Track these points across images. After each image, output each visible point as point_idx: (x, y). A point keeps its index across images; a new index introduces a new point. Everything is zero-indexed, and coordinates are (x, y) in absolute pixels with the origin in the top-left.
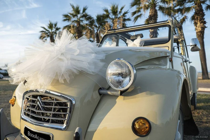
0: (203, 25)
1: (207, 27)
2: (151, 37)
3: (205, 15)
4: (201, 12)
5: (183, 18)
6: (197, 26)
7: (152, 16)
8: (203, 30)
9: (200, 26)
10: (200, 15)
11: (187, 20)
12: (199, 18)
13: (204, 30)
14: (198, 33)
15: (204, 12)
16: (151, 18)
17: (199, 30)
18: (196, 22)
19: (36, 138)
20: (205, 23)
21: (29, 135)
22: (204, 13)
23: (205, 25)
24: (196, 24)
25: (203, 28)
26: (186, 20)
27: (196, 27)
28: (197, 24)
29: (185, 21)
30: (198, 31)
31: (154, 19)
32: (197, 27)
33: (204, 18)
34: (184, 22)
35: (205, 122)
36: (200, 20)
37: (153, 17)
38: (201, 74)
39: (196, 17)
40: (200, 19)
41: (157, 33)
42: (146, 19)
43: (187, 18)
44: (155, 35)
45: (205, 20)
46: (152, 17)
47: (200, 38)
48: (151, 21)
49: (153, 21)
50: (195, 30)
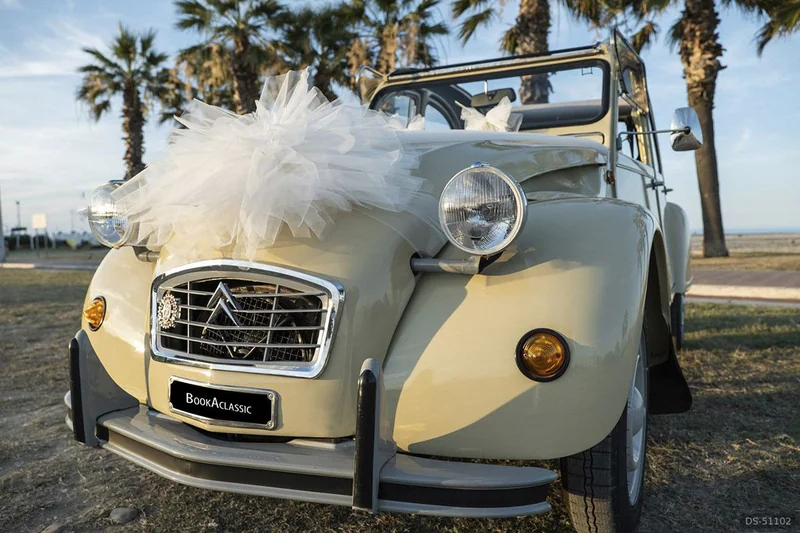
0: (710, 59)
1: (725, 67)
2: (525, 98)
3: (718, 21)
4: (706, 12)
5: (643, 30)
6: (689, 63)
7: (529, 20)
8: (711, 78)
9: (701, 63)
10: (700, 23)
11: (656, 40)
12: (698, 34)
13: (715, 77)
14: (695, 90)
15: (716, 9)
16: (528, 27)
17: (697, 79)
18: (686, 48)
19: (215, 406)
20: (718, 50)
21: (190, 400)
22: (717, 14)
23: (718, 58)
24: (686, 54)
25: (713, 70)
26: (652, 37)
27: (686, 65)
28: (691, 54)
29: (648, 41)
30: (695, 81)
31: (535, 33)
32: (692, 66)
33: (716, 31)
34: (646, 44)
35: (709, 384)
36: (701, 42)
37: (534, 23)
38: (702, 238)
39: (687, 30)
40: (701, 35)
41: (549, 85)
42: (508, 28)
43: (655, 32)
44: (541, 92)
45: (718, 41)
46: (530, 25)
47: (699, 106)
48: (527, 40)
49: (532, 39)
50: (684, 78)
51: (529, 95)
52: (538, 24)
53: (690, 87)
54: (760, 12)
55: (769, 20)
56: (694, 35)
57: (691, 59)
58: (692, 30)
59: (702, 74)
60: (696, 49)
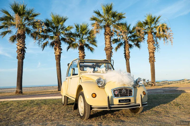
0: (60, 51)
3: (61, 44)
5: (46, 42)
6: (56, 51)
7: (21, 35)
9: (58, 51)
11: (48, 45)
12: (58, 46)
16: (20, 37)
17: (58, 54)
18: (55, 48)
20: (61, 49)
22: (61, 42)
24: (55, 49)
25: (60, 53)
28: (56, 49)
30: (57, 55)
31: (22, 38)
36: (58, 47)
38: (58, 86)
41: (25, 51)
43: (48, 43)
44: (23, 52)
46: (21, 36)
47: (58, 60)
48: (20, 40)
49: (21, 40)
50: (55, 54)
51: (20, 53)
52: (23, 36)
53: (56, 56)
54: (67, 44)
55: (69, 45)
56: (57, 46)
57: (56, 50)
58: (57, 45)
59: (59, 53)
60: (57, 48)
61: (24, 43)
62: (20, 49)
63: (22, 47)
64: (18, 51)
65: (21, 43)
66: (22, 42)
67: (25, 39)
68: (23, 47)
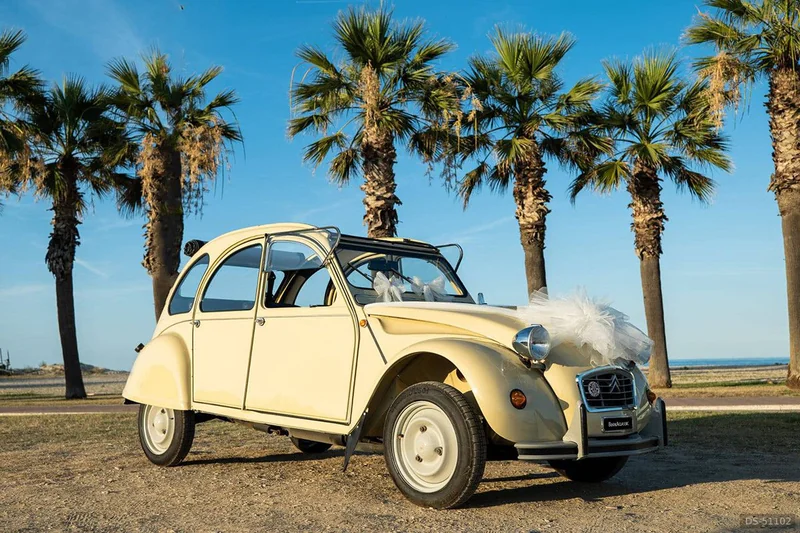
0: (542, 204)
3: (545, 170)
6: (523, 206)
7: (378, 149)
8: (542, 220)
9: (534, 206)
10: (532, 171)
12: (530, 180)
13: (545, 220)
14: (530, 231)
15: (543, 161)
16: (376, 155)
17: (531, 221)
18: (521, 192)
20: (546, 197)
22: (544, 164)
23: (547, 203)
24: (520, 196)
25: (543, 213)
27: (520, 207)
28: (525, 198)
30: (529, 223)
31: (384, 160)
32: (526, 209)
33: (543, 179)
36: (534, 188)
37: (382, 152)
40: (533, 182)
41: (395, 216)
44: (390, 222)
45: (546, 188)
46: (379, 153)
47: (532, 246)
48: (376, 168)
50: (517, 218)
51: (380, 224)
52: (386, 153)
53: (523, 228)
54: (573, 165)
55: (579, 172)
56: (527, 181)
57: (525, 202)
58: (525, 176)
59: (535, 216)
60: (530, 194)
61: (390, 182)
62: (379, 208)
63: (385, 199)
64: (371, 216)
65: (380, 185)
66: (385, 178)
67: (391, 163)
68: (390, 198)
